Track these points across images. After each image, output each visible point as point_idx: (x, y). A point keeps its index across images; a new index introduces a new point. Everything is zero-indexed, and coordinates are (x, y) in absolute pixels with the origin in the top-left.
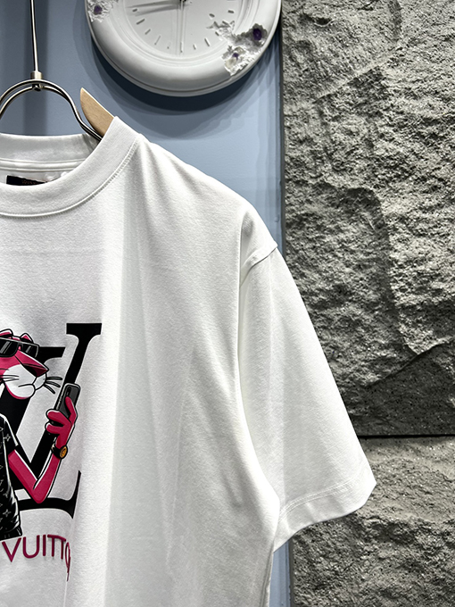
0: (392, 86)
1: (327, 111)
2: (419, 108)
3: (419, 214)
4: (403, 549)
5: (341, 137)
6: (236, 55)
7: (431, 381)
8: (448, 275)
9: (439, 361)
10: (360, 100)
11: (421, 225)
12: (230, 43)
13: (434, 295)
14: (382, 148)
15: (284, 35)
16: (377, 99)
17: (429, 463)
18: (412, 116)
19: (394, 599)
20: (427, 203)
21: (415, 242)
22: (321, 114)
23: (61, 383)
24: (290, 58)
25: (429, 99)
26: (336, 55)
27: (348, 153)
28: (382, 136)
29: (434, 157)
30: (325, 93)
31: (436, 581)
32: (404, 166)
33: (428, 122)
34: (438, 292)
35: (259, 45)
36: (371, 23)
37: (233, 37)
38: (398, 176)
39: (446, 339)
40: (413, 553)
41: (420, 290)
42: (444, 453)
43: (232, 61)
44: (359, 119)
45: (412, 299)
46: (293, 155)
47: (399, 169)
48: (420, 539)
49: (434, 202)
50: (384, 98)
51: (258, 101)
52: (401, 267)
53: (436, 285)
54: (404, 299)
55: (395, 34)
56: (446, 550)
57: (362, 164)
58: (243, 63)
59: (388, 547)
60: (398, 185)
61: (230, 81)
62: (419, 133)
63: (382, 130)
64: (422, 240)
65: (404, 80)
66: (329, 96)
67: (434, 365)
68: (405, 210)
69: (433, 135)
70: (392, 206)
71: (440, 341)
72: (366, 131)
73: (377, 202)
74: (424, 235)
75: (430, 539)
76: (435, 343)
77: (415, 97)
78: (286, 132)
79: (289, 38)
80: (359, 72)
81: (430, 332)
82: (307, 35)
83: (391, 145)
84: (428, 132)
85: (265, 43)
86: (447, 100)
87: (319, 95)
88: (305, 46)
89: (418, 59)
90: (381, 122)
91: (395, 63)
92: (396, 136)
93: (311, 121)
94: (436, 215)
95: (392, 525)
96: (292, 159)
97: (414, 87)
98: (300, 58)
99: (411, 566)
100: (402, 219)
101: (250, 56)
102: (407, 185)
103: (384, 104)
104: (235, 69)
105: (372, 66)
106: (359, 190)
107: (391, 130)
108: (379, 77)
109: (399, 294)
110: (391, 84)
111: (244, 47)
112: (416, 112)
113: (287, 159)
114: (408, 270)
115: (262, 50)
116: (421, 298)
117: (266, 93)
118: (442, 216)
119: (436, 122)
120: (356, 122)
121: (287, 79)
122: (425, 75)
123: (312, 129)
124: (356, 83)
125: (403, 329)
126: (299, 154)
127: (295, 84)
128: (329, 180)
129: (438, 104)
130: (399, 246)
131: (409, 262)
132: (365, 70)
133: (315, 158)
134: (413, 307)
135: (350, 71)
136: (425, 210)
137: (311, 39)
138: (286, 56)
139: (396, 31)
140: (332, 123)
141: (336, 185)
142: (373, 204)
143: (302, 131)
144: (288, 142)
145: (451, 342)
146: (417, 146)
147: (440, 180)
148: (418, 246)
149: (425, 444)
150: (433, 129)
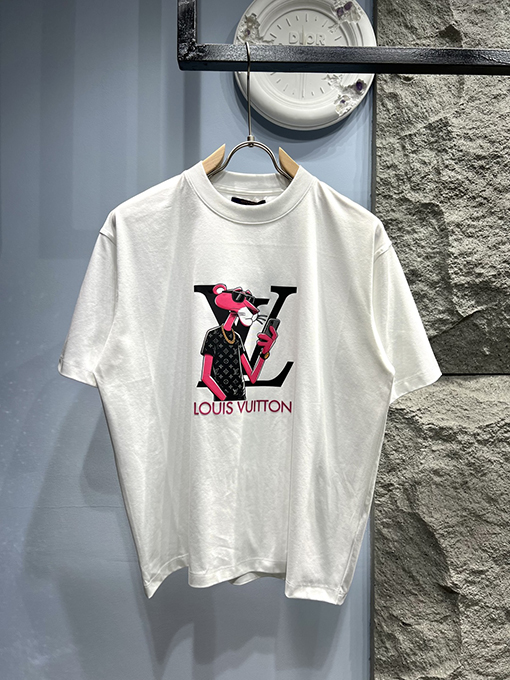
0: (456, 131)
1: (408, 146)
2: (472, 148)
3: (470, 222)
4: (448, 445)
5: (417, 165)
6: (343, 102)
7: (472, 336)
8: (487, 264)
9: (478, 322)
10: (433, 140)
11: (471, 230)
12: (339, 92)
13: (477, 277)
14: (447, 175)
15: (378, 86)
16: (444, 140)
17: (468, 392)
18: (468, 154)
19: (441, 476)
20: (475, 215)
21: (466, 241)
22: (404, 147)
23: (266, 319)
24: (382, 104)
25: (480, 142)
26: (417, 106)
27: (423, 178)
28: (447, 167)
29: (482, 182)
30: (408, 133)
31: (469, 464)
32: (461, 188)
33: (479, 158)
34: (480, 275)
35: (360, 94)
36: (443, 82)
37: (341, 87)
38: (457, 195)
39: (483, 307)
40: (455, 446)
41: (468, 274)
42: (478, 386)
43: (340, 106)
44: (431, 153)
45: (462, 280)
46: (382, 176)
47: (458, 190)
48: (459, 438)
49: (480, 214)
50: (449, 140)
51: (356, 134)
52: (456, 257)
53: (478, 270)
54: (456, 280)
55: (459, 92)
56: (476, 444)
57: (432, 186)
58: (348, 107)
59: (438, 444)
60: (456, 201)
61: (339, 120)
62: (472, 166)
63: (447, 162)
64: (471, 239)
65: (464, 128)
66: (410, 135)
67: (475, 325)
68: (460, 219)
69: (482, 167)
70: (451, 216)
71: (479, 308)
72: (435, 162)
73: (441, 213)
74: (472, 237)
75: (466, 438)
76: (476, 310)
77: (471, 140)
78: (378, 159)
79: (382, 89)
80: (433, 119)
81: (473, 302)
82: (395, 88)
83: (453, 173)
84: (479, 165)
85: (364, 92)
86: (492, 142)
87: (403, 134)
88: (394, 96)
89: (474, 111)
90: (446, 157)
91: (458, 114)
92: (456, 166)
93: (396, 152)
94: (481, 223)
95: (442, 429)
96: (381, 179)
97: (470, 132)
98: (390, 105)
99: (453, 455)
100: (458, 225)
101: (353, 102)
102: (462, 202)
103: (449, 144)
104: (343, 111)
105: (441, 115)
106: (430, 204)
107: (453, 162)
108: (446, 124)
109: (454, 276)
110: (455, 130)
111: (349, 95)
112: (471, 151)
113: (378, 180)
114: (461, 260)
115: (362, 97)
116: (468, 279)
117: (362, 127)
118: (485, 224)
119: (484, 158)
120: (428, 155)
121: (379, 120)
122: (478, 124)
123: (396, 158)
124: (430, 127)
125: (455, 299)
126: (386, 176)
127: (385, 124)
128: (408, 196)
129: (487, 145)
130: (455, 244)
131: (461, 254)
132: (437, 118)
133: (398, 179)
134: (463, 285)
135: (426, 118)
136: (474, 219)
137: (398, 92)
138: (379, 103)
139: (460, 90)
140: (411, 155)
141: (413, 200)
142: (438, 214)
143: (390, 159)
144: (379, 167)
145: (487, 309)
146: (470, 175)
147: (485, 198)
148: (468, 244)
149: (465, 380)
150: (482, 163)
